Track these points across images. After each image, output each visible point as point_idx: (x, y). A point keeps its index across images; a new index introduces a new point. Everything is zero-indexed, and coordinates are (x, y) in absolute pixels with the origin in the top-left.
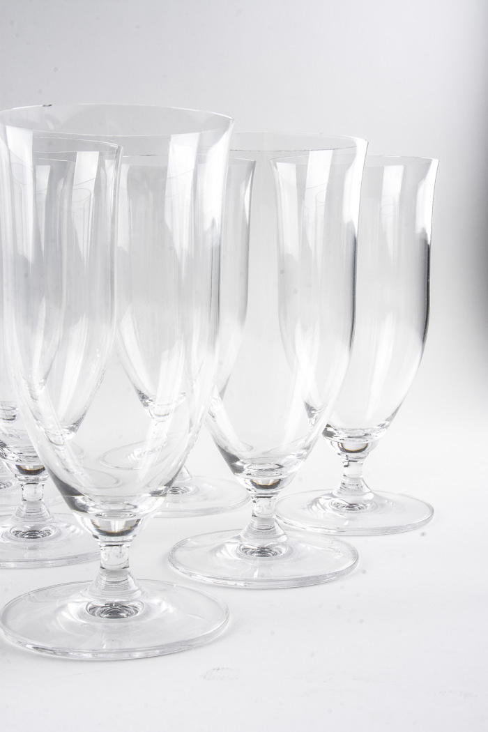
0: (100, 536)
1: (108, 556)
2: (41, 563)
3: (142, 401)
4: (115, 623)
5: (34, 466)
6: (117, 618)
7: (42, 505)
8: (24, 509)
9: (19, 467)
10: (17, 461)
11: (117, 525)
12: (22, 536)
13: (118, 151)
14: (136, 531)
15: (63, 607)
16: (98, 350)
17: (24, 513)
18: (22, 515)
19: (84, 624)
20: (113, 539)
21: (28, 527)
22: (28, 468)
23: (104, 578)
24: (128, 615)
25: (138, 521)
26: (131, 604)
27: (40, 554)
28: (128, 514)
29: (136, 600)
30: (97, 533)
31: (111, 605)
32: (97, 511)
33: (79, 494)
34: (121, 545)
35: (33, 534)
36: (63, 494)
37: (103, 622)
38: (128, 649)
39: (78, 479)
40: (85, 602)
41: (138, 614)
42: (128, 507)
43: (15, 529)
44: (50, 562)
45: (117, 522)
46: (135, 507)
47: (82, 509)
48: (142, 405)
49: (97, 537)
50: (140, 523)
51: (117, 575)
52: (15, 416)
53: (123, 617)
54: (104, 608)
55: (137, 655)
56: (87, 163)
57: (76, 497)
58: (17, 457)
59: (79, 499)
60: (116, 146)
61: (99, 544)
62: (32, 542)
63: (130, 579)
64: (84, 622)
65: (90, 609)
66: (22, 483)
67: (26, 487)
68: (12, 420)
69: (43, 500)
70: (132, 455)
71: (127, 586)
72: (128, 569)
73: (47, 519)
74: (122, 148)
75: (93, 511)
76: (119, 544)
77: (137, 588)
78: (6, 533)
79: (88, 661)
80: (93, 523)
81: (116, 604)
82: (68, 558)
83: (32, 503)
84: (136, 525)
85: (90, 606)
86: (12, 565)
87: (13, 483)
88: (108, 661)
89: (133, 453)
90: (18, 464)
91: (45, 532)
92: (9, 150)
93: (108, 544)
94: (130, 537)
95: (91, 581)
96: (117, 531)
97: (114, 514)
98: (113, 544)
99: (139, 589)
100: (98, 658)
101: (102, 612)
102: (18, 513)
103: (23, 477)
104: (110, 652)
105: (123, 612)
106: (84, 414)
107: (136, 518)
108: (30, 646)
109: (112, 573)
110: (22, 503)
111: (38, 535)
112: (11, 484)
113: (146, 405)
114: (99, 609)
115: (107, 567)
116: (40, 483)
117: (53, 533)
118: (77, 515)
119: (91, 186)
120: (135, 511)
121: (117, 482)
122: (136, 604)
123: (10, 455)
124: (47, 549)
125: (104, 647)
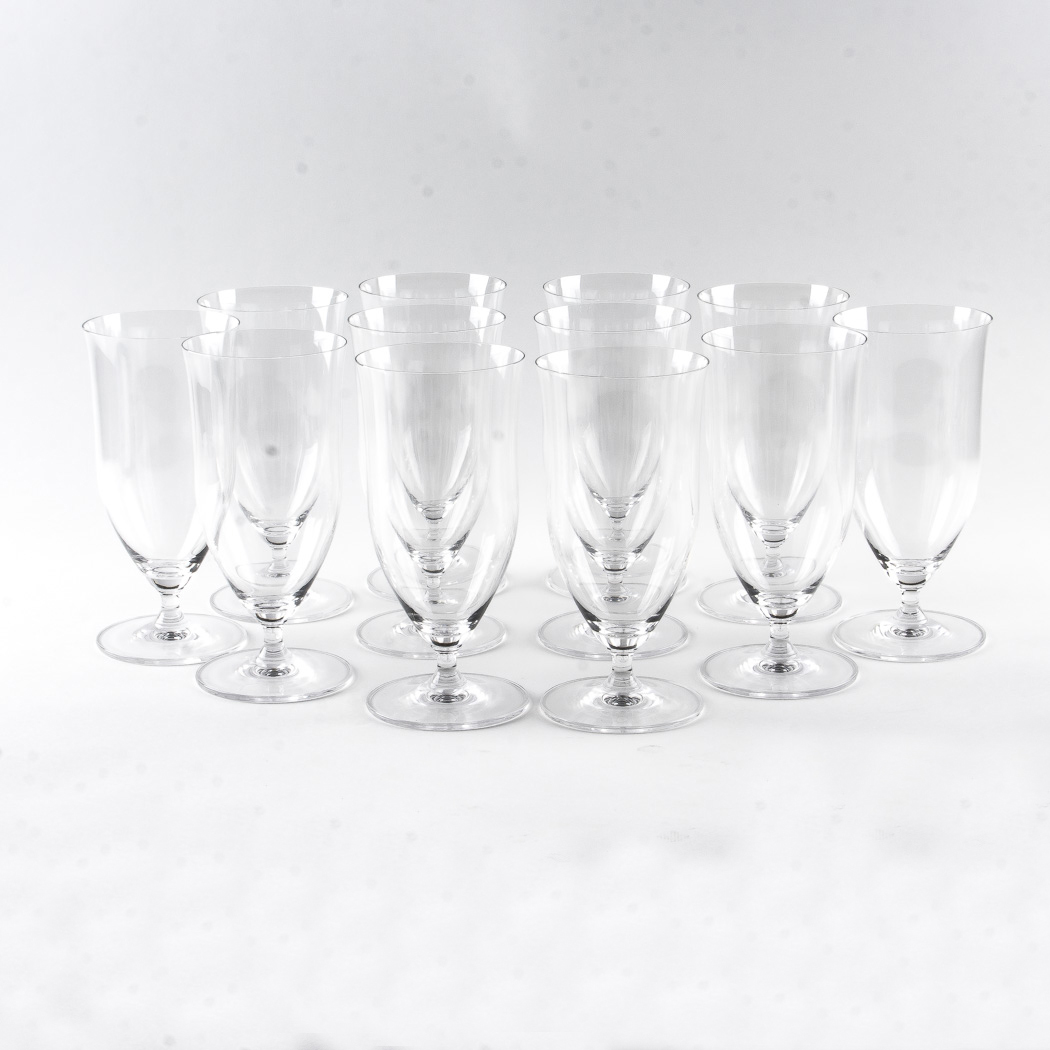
0: (611, 649)
1: (617, 662)
4: (622, 710)
6: (624, 706)
19: (600, 708)
23: (614, 677)
24: (632, 705)
26: (634, 697)
29: (638, 694)
30: (609, 647)
31: (621, 696)
34: (624, 657)
36: (585, 618)
37: (613, 709)
40: (600, 693)
41: (638, 705)
49: (609, 649)
51: (623, 674)
53: (628, 706)
54: (616, 698)
57: (594, 621)
59: (596, 622)
61: (609, 653)
63: (632, 679)
65: (605, 698)
71: (629, 683)
72: (631, 672)
76: (626, 655)
81: (625, 696)
85: (604, 696)
98: (620, 654)
101: (615, 700)
105: (629, 702)
109: (619, 673)
114: (612, 698)
115: (617, 670)
118: (594, 634)
122: (637, 697)
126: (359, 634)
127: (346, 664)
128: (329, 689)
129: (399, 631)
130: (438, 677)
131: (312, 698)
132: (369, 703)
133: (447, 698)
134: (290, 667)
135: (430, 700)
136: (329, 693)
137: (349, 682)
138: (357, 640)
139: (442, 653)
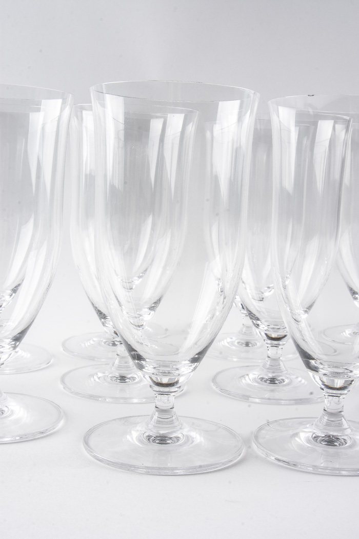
0: (325, 389)
1: (329, 403)
2: (277, 402)
3: (352, 295)
4: (331, 449)
5: (278, 335)
6: (332, 445)
7: (280, 361)
8: (268, 363)
9: (266, 334)
10: (266, 330)
11: (339, 383)
12: (265, 381)
13: (349, 121)
14: (351, 388)
15: (296, 435)
16: (326, 259)
17: (268, 366)
18: (267, 367)
19: (309, 447)
20: (334, 392)
21: (271, 375)
22: (273, 336)
23: (326, 418)
24: (340, 445)
25: (352, 381)
26: (342, 437)
27: (277, 395)
28: (346, 376)
29: (347, 435)
30: (323, 387)
31: (329, 436)
32: (324, 372)
33: (313, 359)
34: (339, 397)
35: (273, 381)
36: (302, 357)
37: (321, 448)
38: (338, 468)
39: (312, 348)
40: (311, 432)
41: (347, 445)
42: (346, 371)
43: (261, 376)
44: (283, 401)
45: (339, 381)
46: (351, 371)
47: (315, 369)
48: (352, 299)
49: (323, 389)
50: (353, 382)
51: (335, 415)
52: (263, 298)
53: (336, 446)
54: (324, 438)
55: (344, 473)
56: (325, 128)
57: (311, 361)
58: (266, 328)
59: (313, 362)
60: (348, 118)
61: (324, 393)
62: (272, 387)
63: (343, 420)
64: (309, 446)
65: (315, 437)
66: (268, 345)
67: (270, 348)
68: (261, 301)
69: (281, 358)
70: (344, 333)
71: (340, 425)
72: (342, 413)
73: (283, 372)
74: (352, 119)
75: (322, 371)
76: (338, 395)
77: (348, 427)
78: (255, 378)
79: (310, 473)
80: (320, 379)
81: (333, 436)
82: (295, 400)
83: (274, 360)
84: (351, 383)
85: (314, 435)
86: (257, 400)
87: (258, 344)
88: (326, 475)
89: (345, 332)
90: (266, 332)
91: (281, 380)
92: (280, 121)
93: (330, 394)
94: (345, 392)
95: (317, 418)
96: (338, 387)
97: (337, 375)
98: (334, 395)
99: (349, 428)
100: (316, 471)
101: (323, 440)
102: (264, 366)
103: (269, 341)
104: (326, 468)
105: (337, 442)
106: (314, 302)
107: (351, 379)
108: (273, 458)
109: (331, 414)
110: (267, 359)
111: (276, 382)
112: (256, 344)
113: (356, 299)
114: (320, 438)
115: (329, 410)
116: (280, 347)
117: (287, 381)
118: (311, 373)
119: (327, 143)
120: (350, 374)
121: (335, 351)
122: (345, 438)
123: (261, 326)
124: (280, 392)
125: (322, 465)
126: (63, 381)
127: (58, 407)
128: (41, 430)
129: (97, 380)
130: (155, 417)
131: (24, 439)
132: (86, 443)
133: (163, 440)
134: (5, 409)
135: (146, 441)
136: (43, 435)
137: (62, 423)
138: (61, 386)
139: (162, 394)
